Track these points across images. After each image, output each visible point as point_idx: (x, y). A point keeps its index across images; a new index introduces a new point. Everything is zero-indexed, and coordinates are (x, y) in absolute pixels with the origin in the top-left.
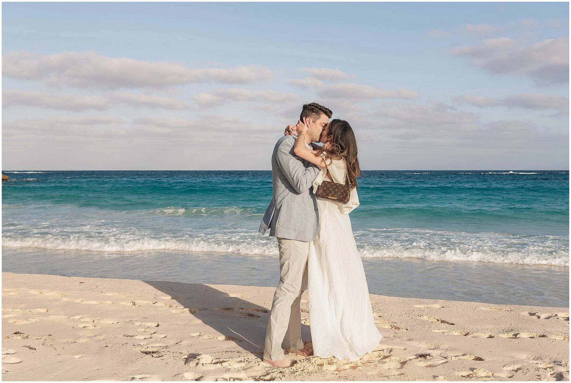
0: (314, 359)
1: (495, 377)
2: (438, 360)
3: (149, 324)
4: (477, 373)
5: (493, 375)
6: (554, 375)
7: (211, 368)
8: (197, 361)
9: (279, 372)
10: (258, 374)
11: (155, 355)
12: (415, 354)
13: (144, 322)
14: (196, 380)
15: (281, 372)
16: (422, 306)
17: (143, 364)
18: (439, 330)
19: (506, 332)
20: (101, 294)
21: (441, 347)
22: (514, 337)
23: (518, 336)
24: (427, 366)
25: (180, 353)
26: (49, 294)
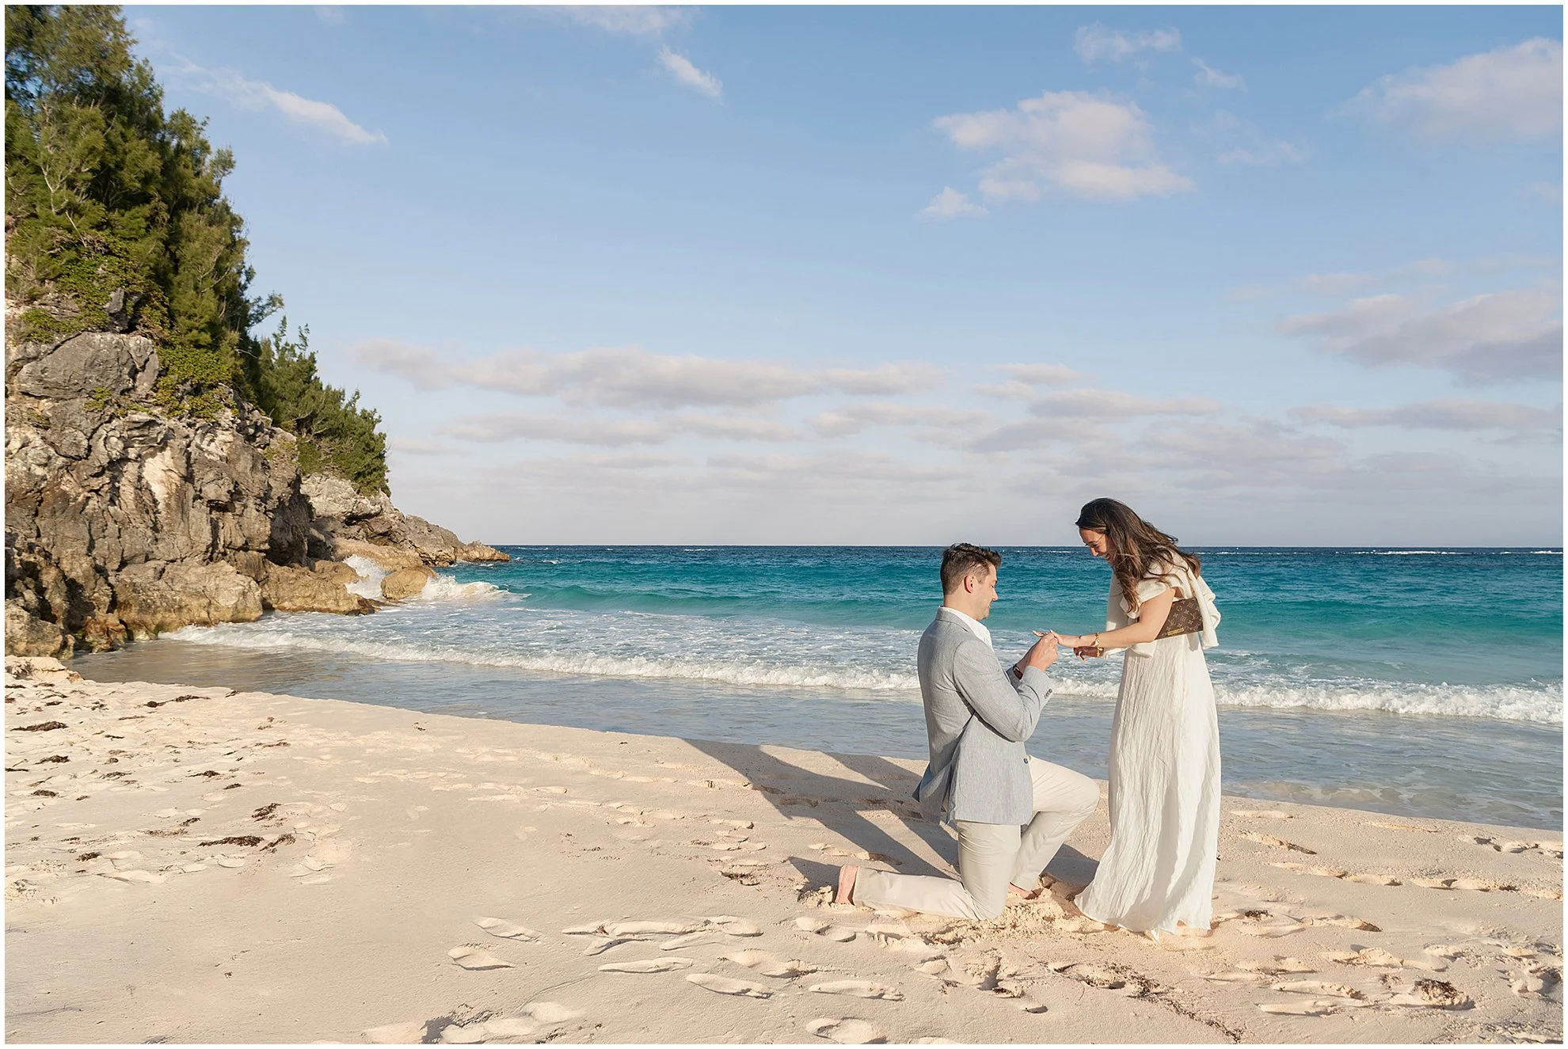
0: (1036, 907)
1: (1406, 968)
2: (1285, 925)
3: (736, 823)
4: (1367, 957)
5: (1402, 963)
6: (1539, 974)
7: (845, 912)
8: (820, 897)
9: (969, 927)
10: (931, 929)
11: (745, 881)
12: (1237, 909)
13: (728, 818)
14: (818, 932)
15: (974, 928)
16: (1249, 814)
17: (723, 897)
18: (1285, 863)
19: (1426, 875)
20: (656, 765)
21: (1289, 899)
22: (1445, 886)
23: (1454, 885)
24: (1262, 936)
25: (789, 879)
26: (570, 762)
